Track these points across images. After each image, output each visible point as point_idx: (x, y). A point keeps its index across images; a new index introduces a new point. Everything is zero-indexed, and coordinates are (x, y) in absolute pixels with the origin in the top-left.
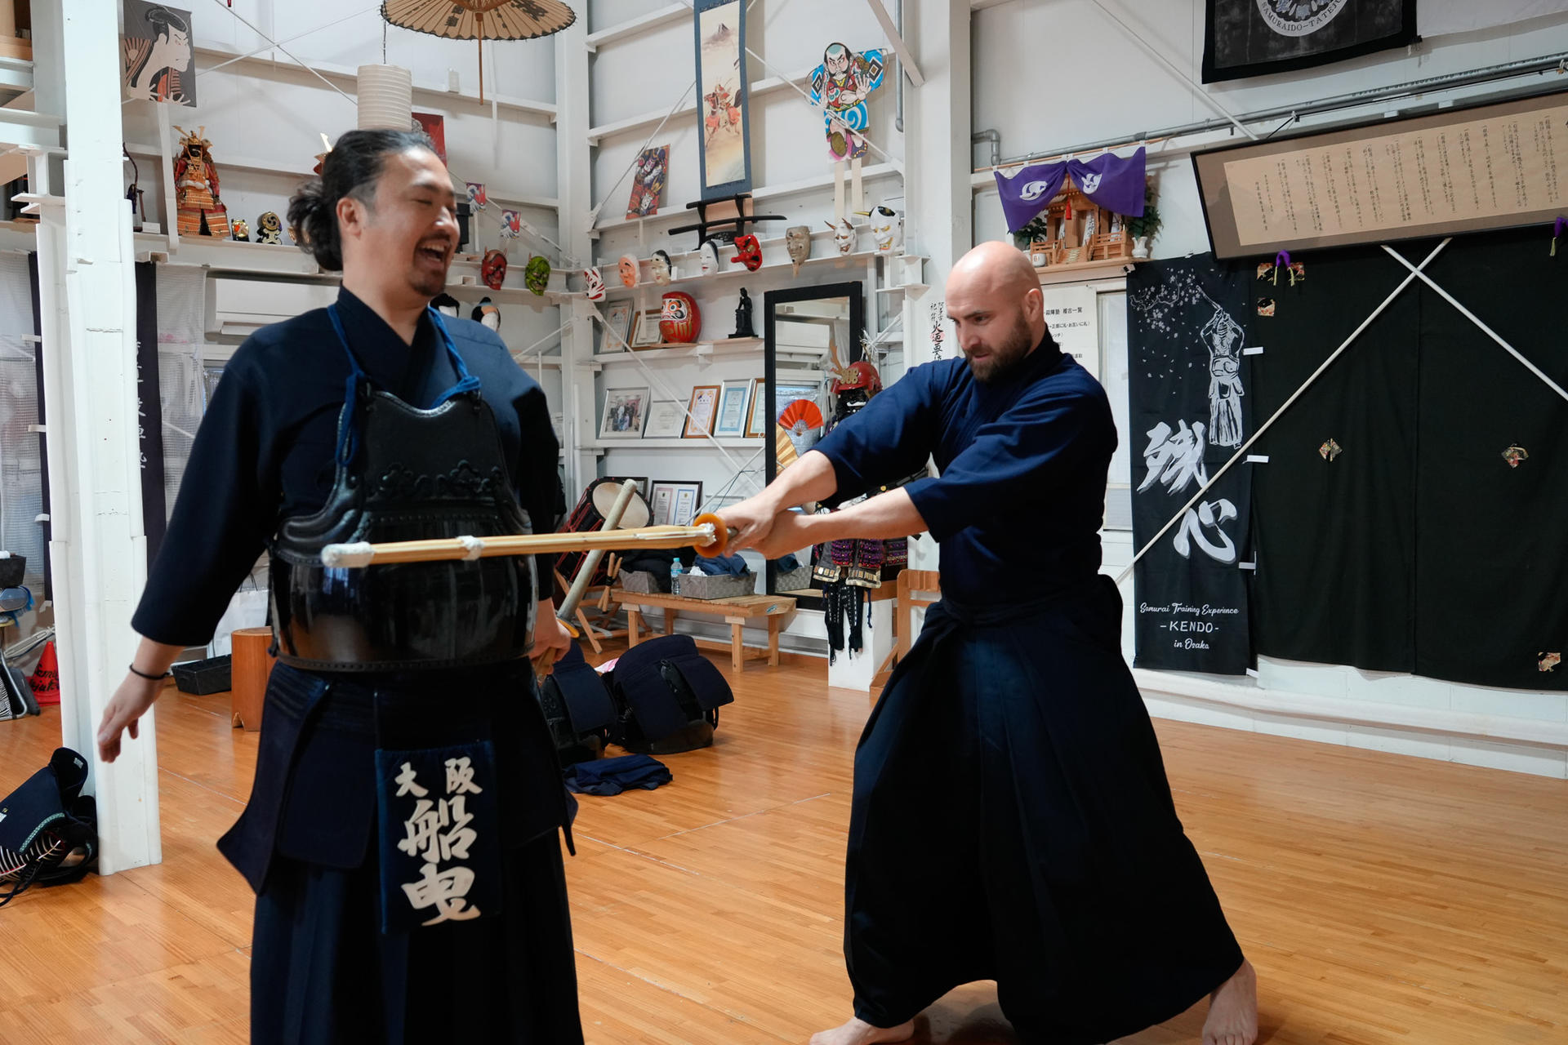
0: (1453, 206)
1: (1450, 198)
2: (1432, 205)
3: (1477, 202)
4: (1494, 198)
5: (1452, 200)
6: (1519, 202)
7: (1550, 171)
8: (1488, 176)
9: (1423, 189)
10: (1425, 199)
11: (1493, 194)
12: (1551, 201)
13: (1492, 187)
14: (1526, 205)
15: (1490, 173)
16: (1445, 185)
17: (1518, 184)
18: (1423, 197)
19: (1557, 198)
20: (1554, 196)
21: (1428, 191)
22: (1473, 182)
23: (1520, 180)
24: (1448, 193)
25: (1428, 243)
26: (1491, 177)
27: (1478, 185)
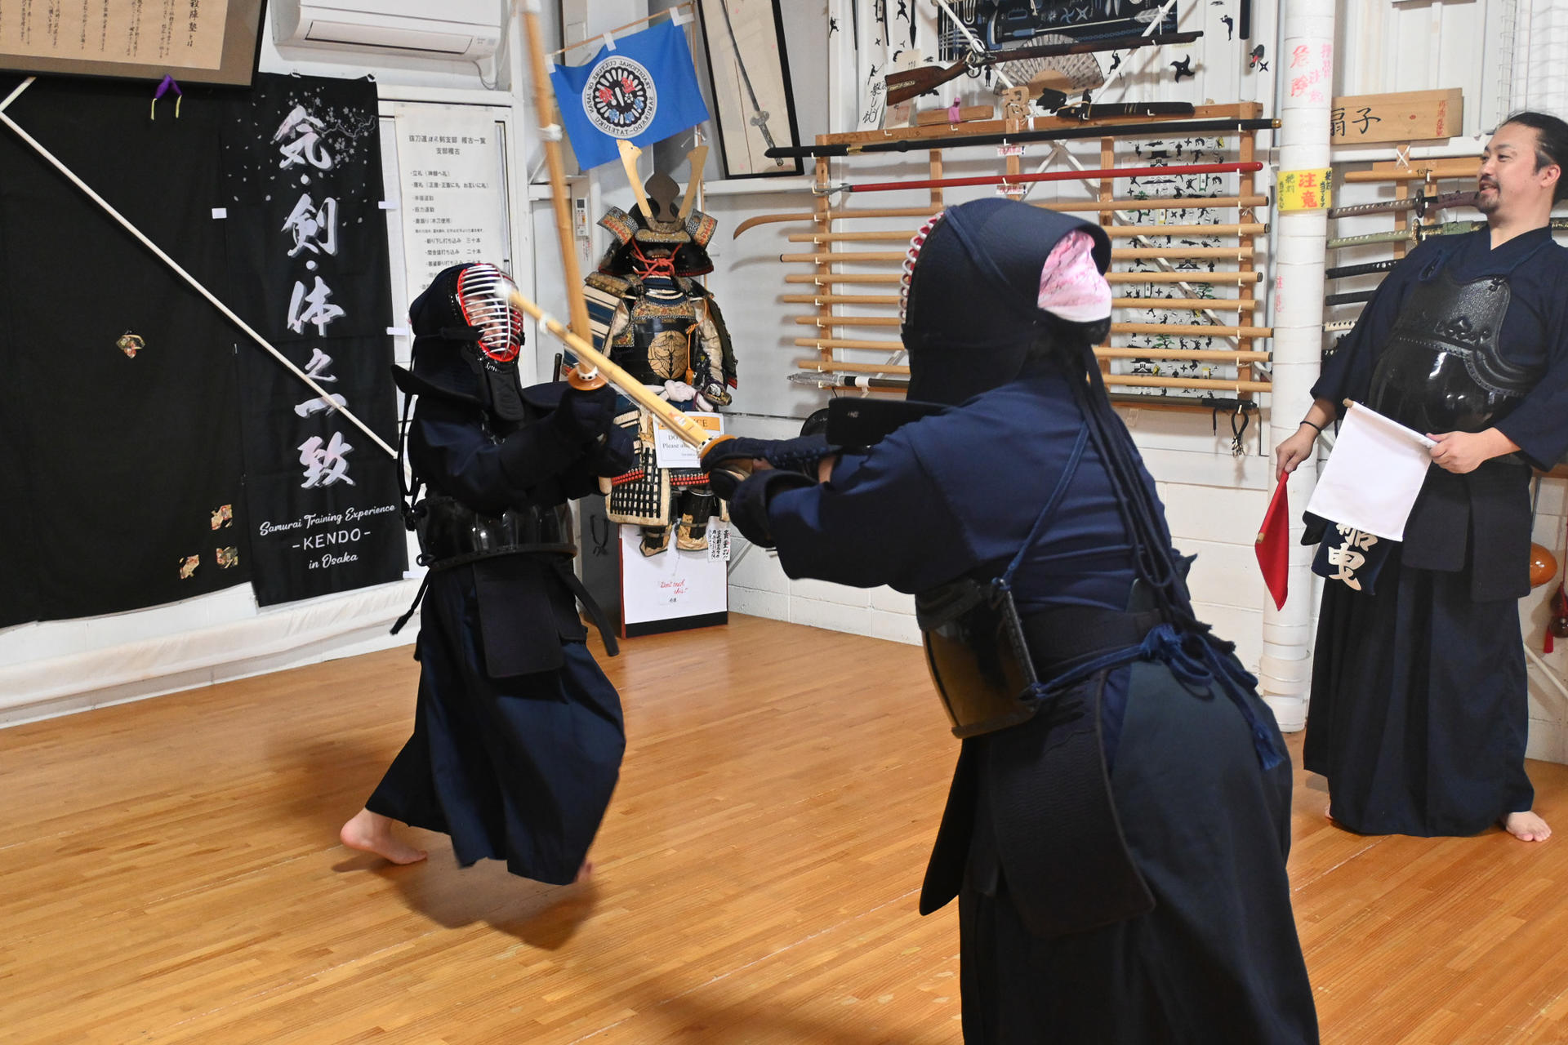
0: (55, 39)
1: (53, 28)
2: (30, 33)
3: (83, 41)
4: (104, 40)
5: (56, 32)
6: (129, 50)
7: (167, 22)
8: (103, 12)
9: (24, 9)
10: (23, 24)
11: (104, 35)
12: (161, 57)
13: (105, 27)
14: (135, 55)
15: (106, 10)
16: (51, 11)
17: (132, 29)
18: (21, 21)
19: (167, 54)
20: (164, 51)
21: (29, 14)
22: (85, 16)
23: (135, 26)
24: (53, 23)
25: (16, 77)
26: (106, 15)
27: (89, 20)
